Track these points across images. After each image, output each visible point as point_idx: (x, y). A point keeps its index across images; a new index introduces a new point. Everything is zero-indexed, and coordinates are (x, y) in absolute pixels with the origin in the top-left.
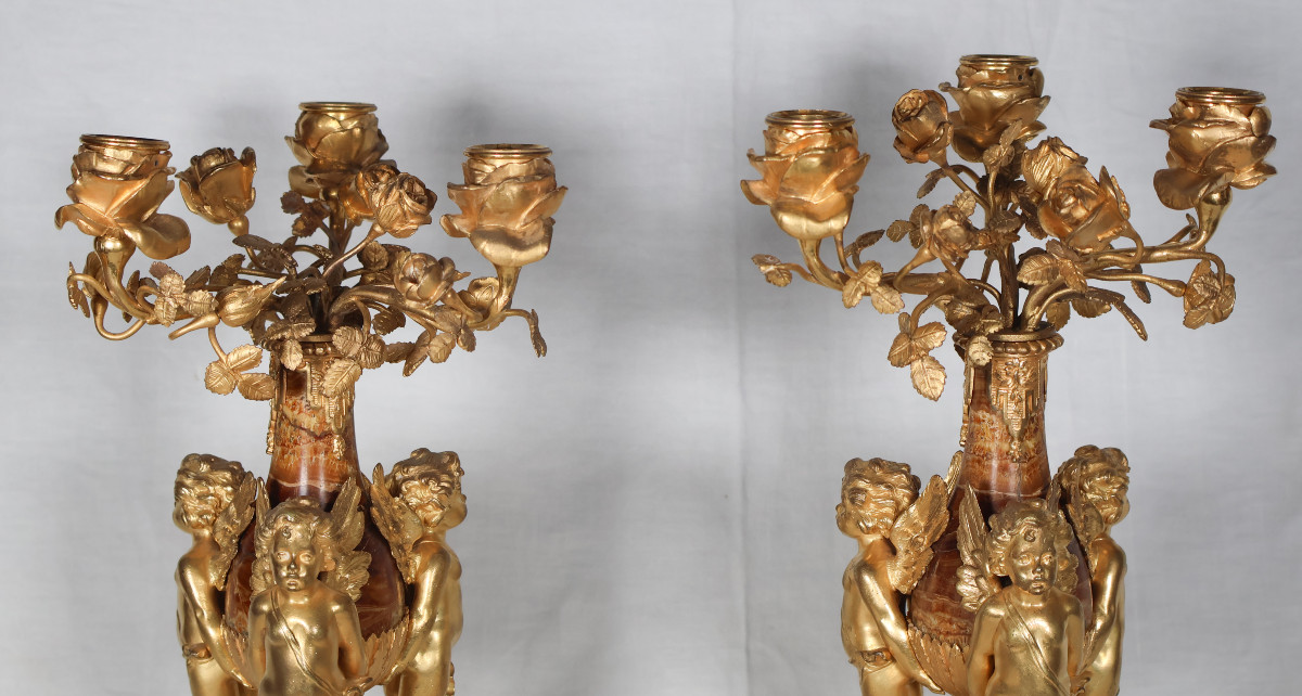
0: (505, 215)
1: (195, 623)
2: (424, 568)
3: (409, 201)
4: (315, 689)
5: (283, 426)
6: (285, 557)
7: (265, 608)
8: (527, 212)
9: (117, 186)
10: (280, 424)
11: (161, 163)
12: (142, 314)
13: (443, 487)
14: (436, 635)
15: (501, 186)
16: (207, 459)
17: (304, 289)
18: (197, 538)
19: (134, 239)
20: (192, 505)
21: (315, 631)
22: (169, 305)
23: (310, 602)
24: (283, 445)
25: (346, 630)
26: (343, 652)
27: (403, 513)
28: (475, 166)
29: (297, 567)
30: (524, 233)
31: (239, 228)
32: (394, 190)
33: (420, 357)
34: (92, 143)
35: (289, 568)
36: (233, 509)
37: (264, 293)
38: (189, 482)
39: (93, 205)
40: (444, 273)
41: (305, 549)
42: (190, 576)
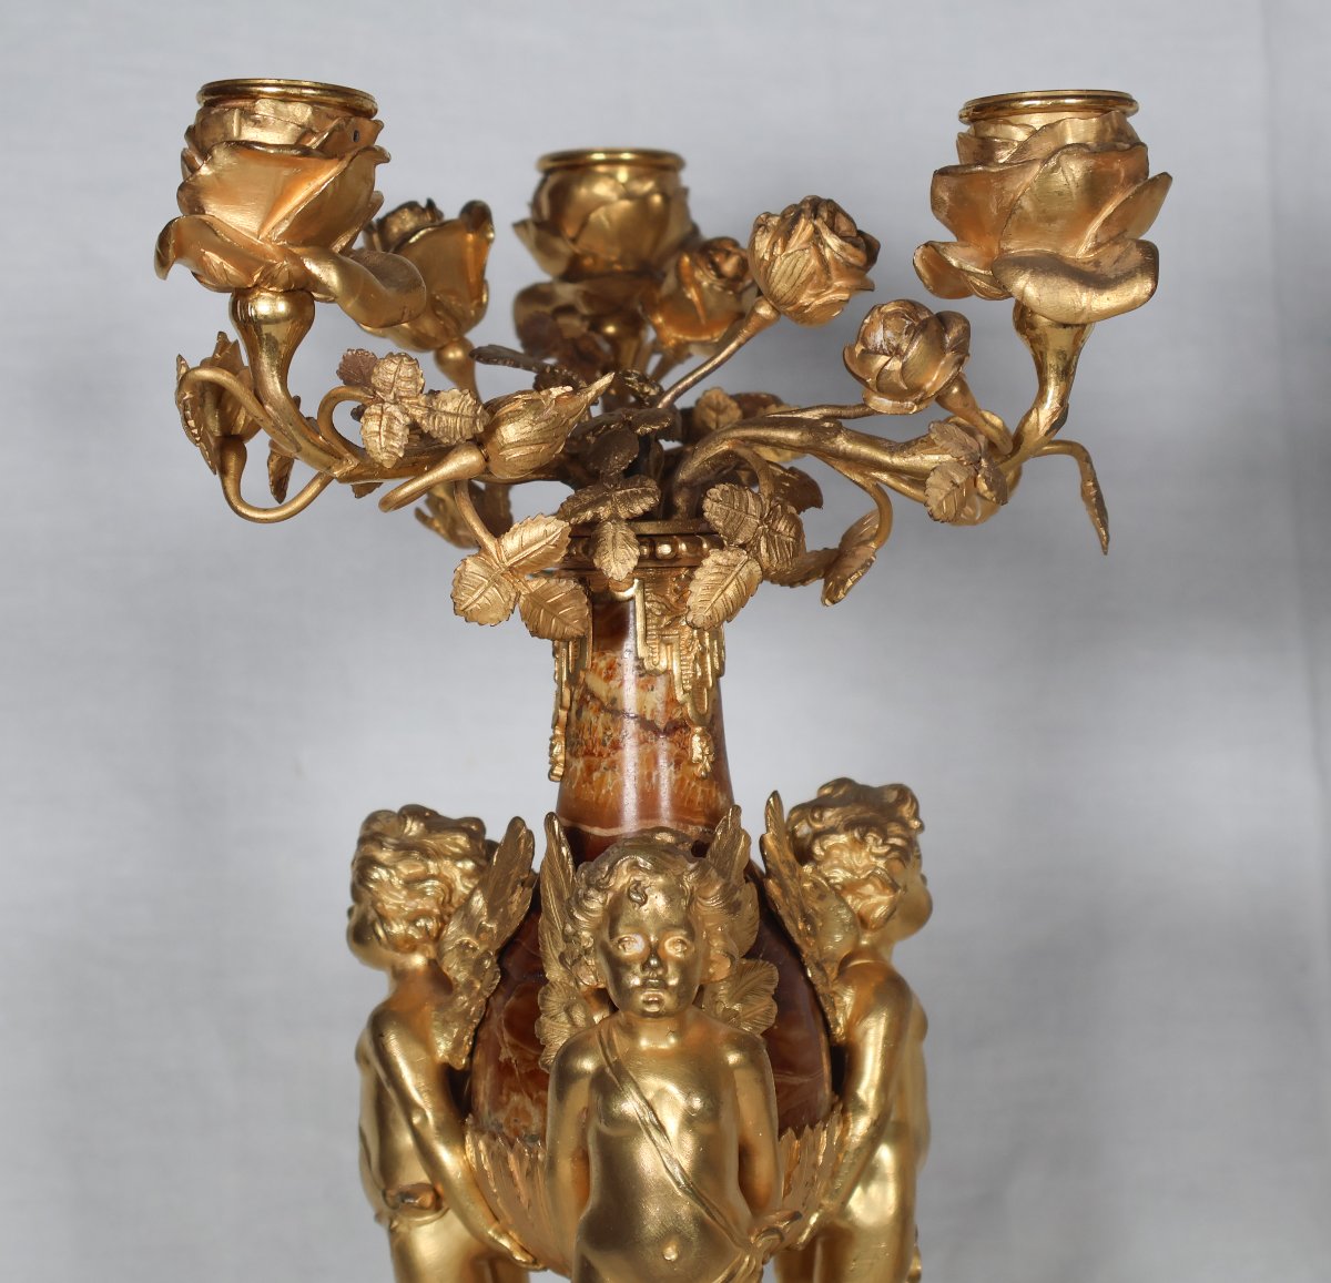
0: (1057, 226)
1: (406, 1140)
2: (863, 1011)
3: (833, 241)
5: (588, 714)
6: (634, 947)
7: (588, 1065)
8: (1098, 222)
9: (286, 172)
10: (579, 713)
11: (364, 136)
12: (325, 458)
13: (894, 847)
14: (886, 1155)
15: (1053, 162)
16: (415, 812)
17: (631, 426)
18: (400, 975)
19: (324, 278)
20: (394, 900)
21: (697, 1103)
22: (392, 418)
23: (681, 1044)
24: (589, 753)
25: (751, 1106)
26: (745, 1154)
27: (822, 897)
28: (991, 132)
29: (662, 964)
30: (1097, 263)
31: (456, 361)
32: (803, 221)
33: (858, 563)
34: (225, 95)
35: (645, 966)
36: (478, 902)
37: (571, 407)
38: (384, 855)
39: (238, 219)
40: (949, 339)
41: (676, 927)
42: (394, 1044)
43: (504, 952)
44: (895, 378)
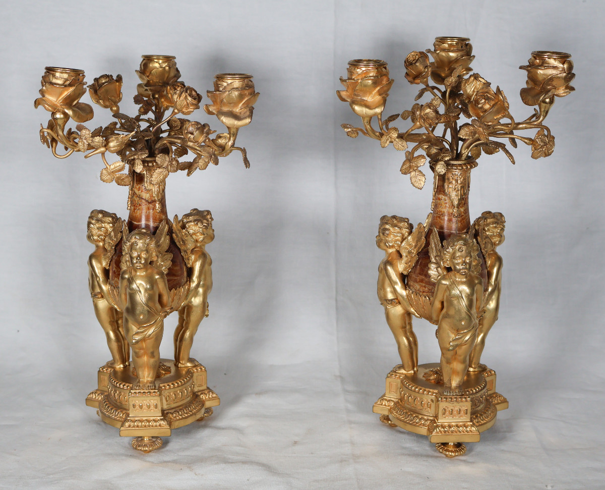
0: (232, 105)
1: (96, 283)
2: (196, 261)
3: (190, 99)
4: (148, 311)
5: (134, 197)
6: (135, 254)
7: (127, 276)
8: (242, 104)
9: (62, 90)
10: (133, 197)
11: (80, 80)
12: (72, 147)
13: (204, 226)
14: (201, 290)
15: (230, 92)
16: (101, 212)
17: (144, 137)
18: (97, 246)
19: (69, 113)
20: (95, 232)
21: (148, 287)
22: (84, 143)
23: (146, 274)
24: (134, 206)
25: (162, 286)
26: (160, 296)
27: (187, 236)
28: (219, 83)
29: (140, 259)
30: (240, 113)
31: (115, 110)
32: (183, 94)
33: (194, 168)
34: (50, 70)
35: (137, 259)
36: (112, 234)
37: (126, 139)
38: (93, 222)
39: (51, 98)
40: (205, 131)
41: (144, 251)
42: (94, 263)
43: (117, 246)
44: (192, 140)
